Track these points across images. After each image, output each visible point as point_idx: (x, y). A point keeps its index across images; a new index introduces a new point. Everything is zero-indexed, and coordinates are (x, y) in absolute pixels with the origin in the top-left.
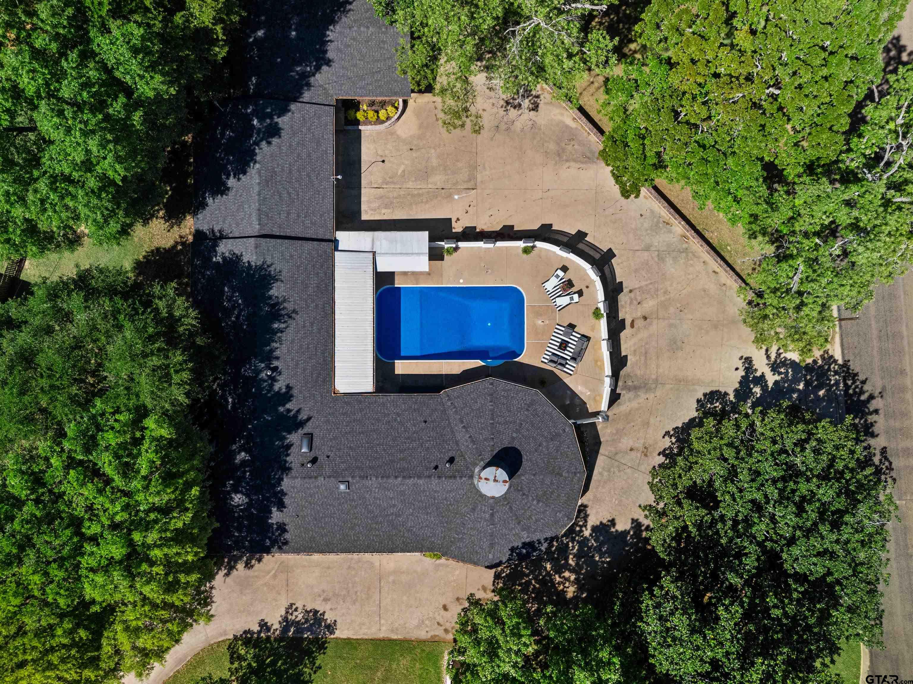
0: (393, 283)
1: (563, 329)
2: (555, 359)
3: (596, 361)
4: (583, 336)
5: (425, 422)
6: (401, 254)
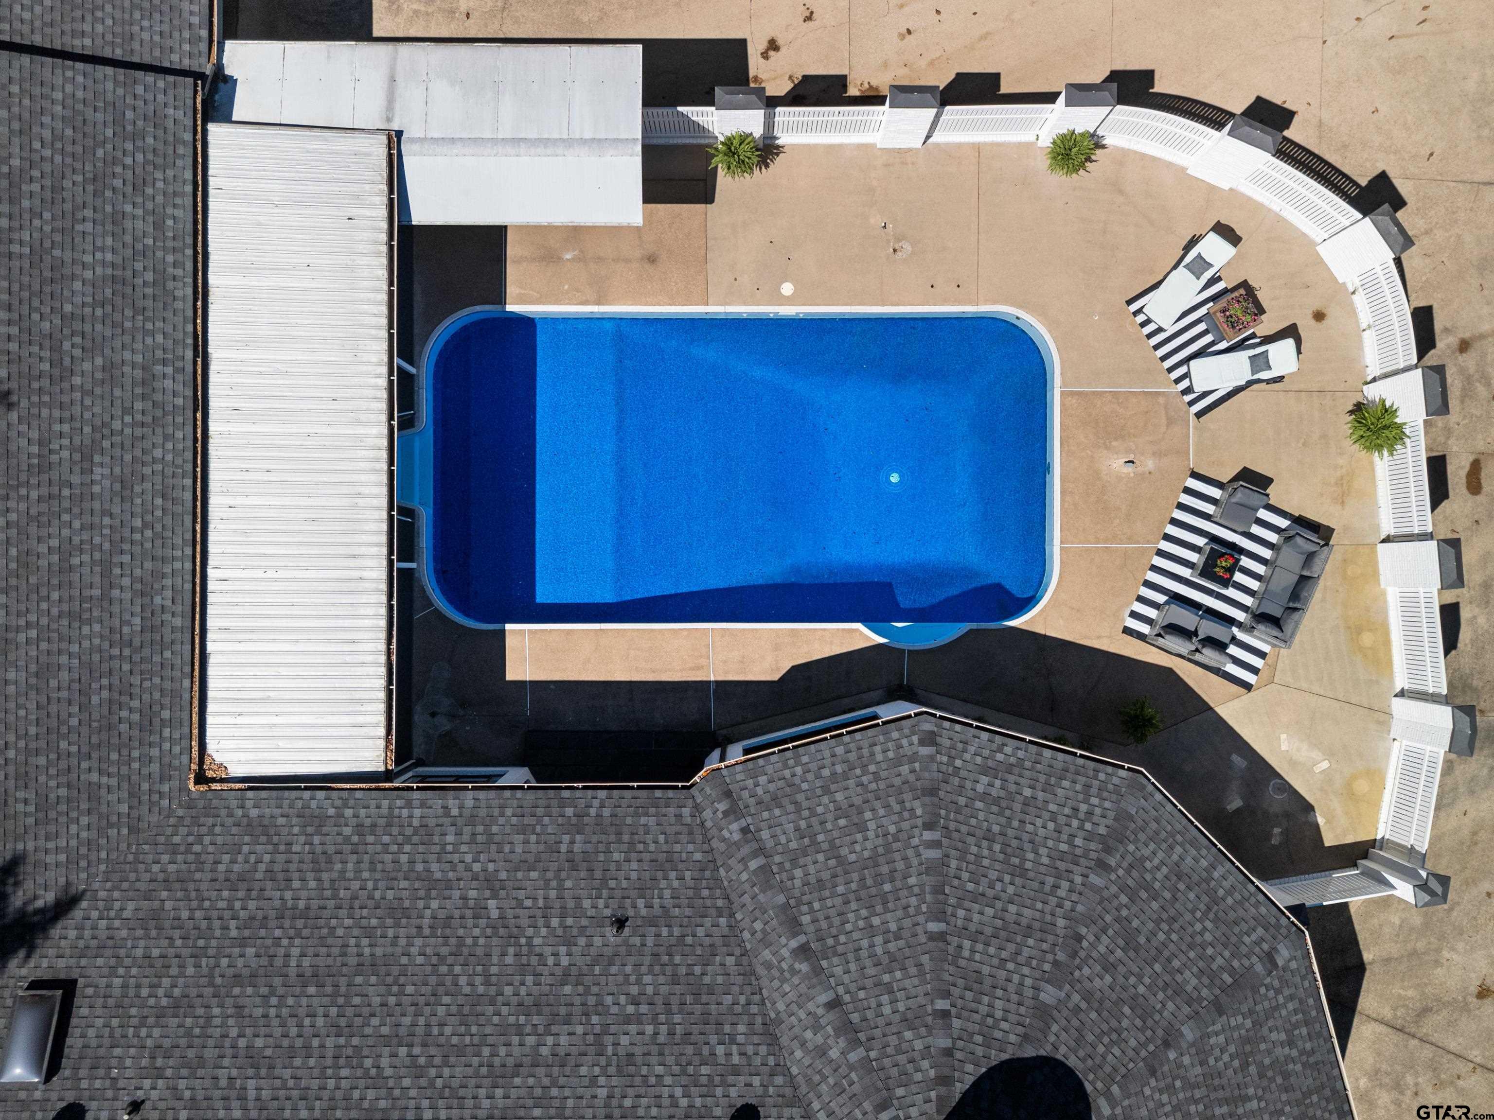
0: (500, 298)
1: (1215, 492)
2: (1187, 619)
3: (1356, 631)
4: (1300, 521)
5: (620, 923)
6: (516, 141)
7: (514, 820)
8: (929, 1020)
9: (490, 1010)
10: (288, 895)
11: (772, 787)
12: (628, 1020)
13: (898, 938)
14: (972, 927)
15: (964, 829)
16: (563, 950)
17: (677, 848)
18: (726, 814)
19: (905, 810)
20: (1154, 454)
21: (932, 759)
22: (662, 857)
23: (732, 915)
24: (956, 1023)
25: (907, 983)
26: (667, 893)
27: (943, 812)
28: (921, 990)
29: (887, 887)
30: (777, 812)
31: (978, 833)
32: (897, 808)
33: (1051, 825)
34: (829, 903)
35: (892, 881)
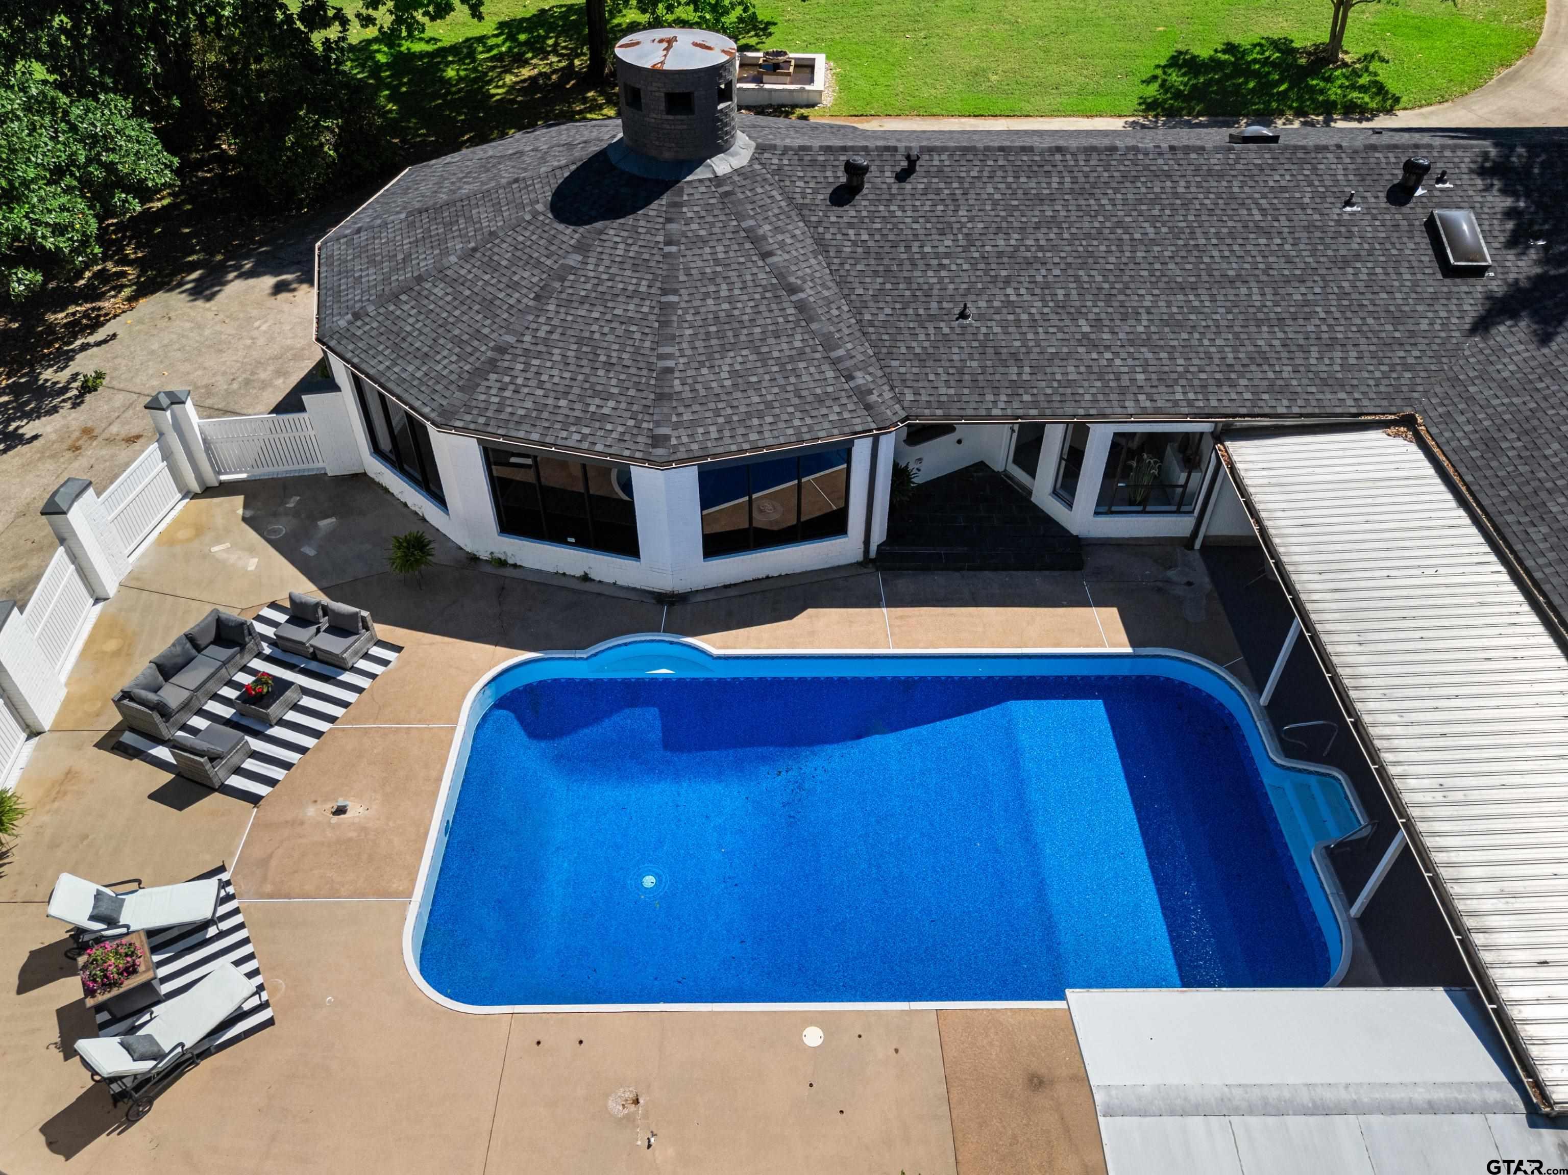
4: (135, 754)
7: (1081, 391)
8: (683, 240)
9: (1069, 260)
10: (1280, 335)
11: (824, 411)
12: (947, 255)
13: (707, 294)
14: (636, 301)
15: (633, 371)
16: (1013, 298)
17: (915, 370)
18: (870, 392)
19: (690, 385)
20: (302, 823)
21: (658, 424)
22: (930, 363)
23: (859, 322)
24: (660, 239)
25: (700, 264)
26: (922, 337)
27: (653, 382)
28: (689, 258)
29: (713, 329)
30: (818, 391)
31: (619, 368)
32: (698, 386)
33: (544, 378)
34: (769, 321)
35: (708, 333)
